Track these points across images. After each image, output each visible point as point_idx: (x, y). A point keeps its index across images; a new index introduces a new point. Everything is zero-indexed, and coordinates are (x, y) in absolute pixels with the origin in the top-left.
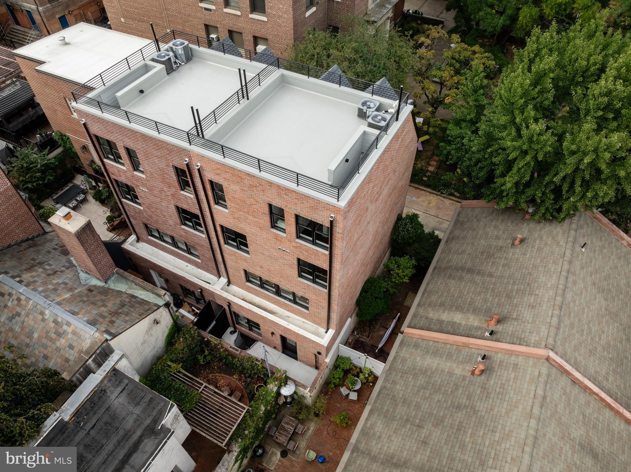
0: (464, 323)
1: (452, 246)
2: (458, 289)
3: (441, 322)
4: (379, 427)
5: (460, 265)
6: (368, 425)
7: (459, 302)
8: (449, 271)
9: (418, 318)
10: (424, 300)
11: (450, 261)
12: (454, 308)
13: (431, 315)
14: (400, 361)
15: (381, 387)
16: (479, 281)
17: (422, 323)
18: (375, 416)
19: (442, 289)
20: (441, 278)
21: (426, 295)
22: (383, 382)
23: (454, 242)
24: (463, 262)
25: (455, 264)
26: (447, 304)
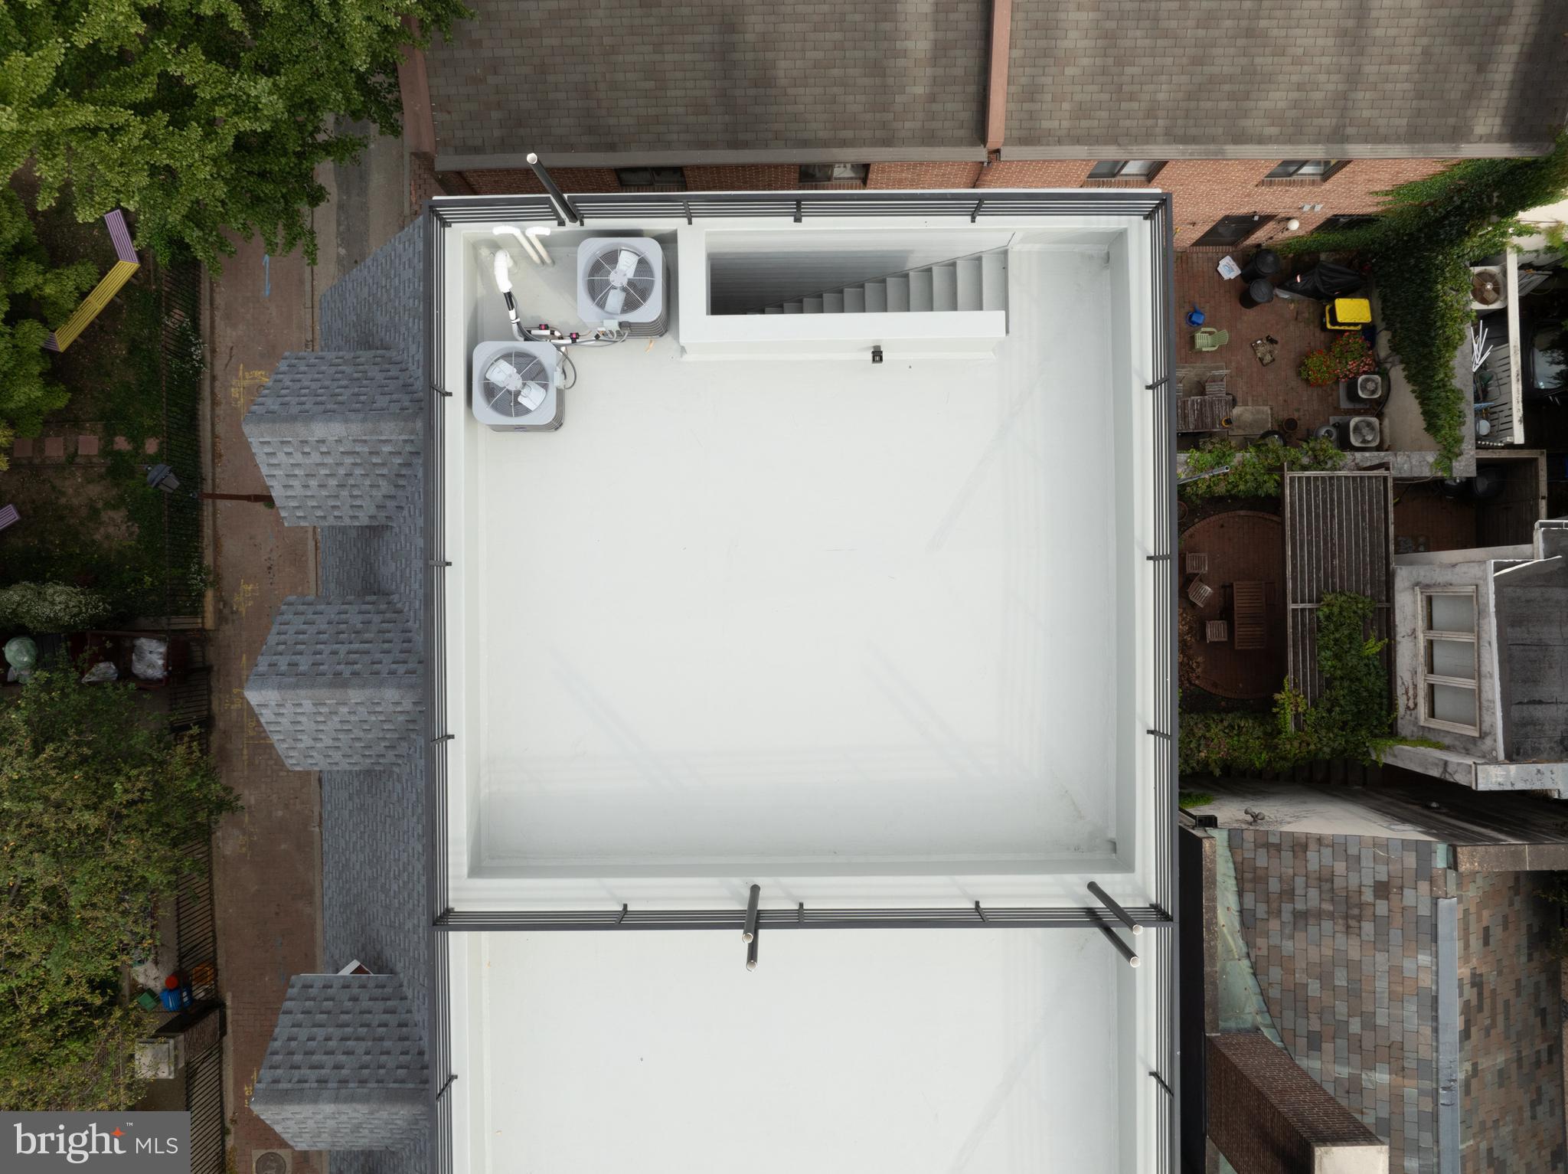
1: (629, 121)
2: (813, 36)
3: (943, 49)
4: (1277, 99)
5: (711, 65)
6: (1273, 131)
7: (859, 17)
8: (739, 92)
9: (935, 125)
12: (887, 26)
13: (921, 89)
14: (1084, 123)
17: (949, 106)
18: (1248, 123)
19: (818, 90)
20: (773, 109)
24: (698, 56)
25: (708, 83)
26: (873, 54)
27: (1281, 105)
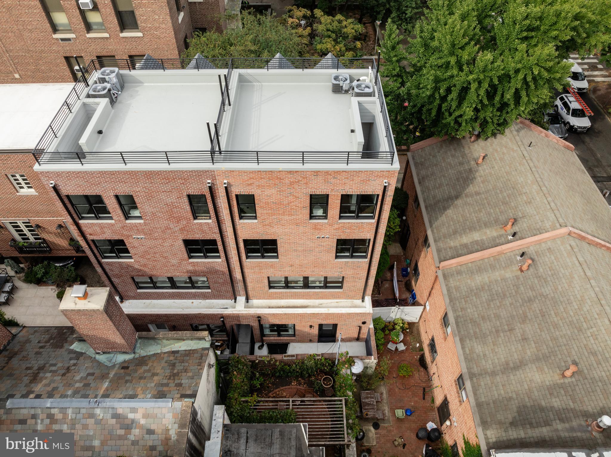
0: (484, 238)
1: (427, 184)
2: (460, 215)
3: (465, 246)
4: (479, 349)
5: (446, 196)
6: (467, 351)
7: (468, 223)
8: (440, 204)
9: (443, 251)
10: (436, 235)
11: (434, 197)
12: (468, 231)
13: (452, 244)
14: (454, 291)
15: (454, 317)
16: (472, 202)
17: (449, 253)
18: (468, 341)
19: (445, 221)
20: (438, 212)
21: (435, 231)
22: (454, 314)
23: (426, 181)
24: (447, 193)
25: (441, 197)
26: (459, 230)
27: (477, 351)
